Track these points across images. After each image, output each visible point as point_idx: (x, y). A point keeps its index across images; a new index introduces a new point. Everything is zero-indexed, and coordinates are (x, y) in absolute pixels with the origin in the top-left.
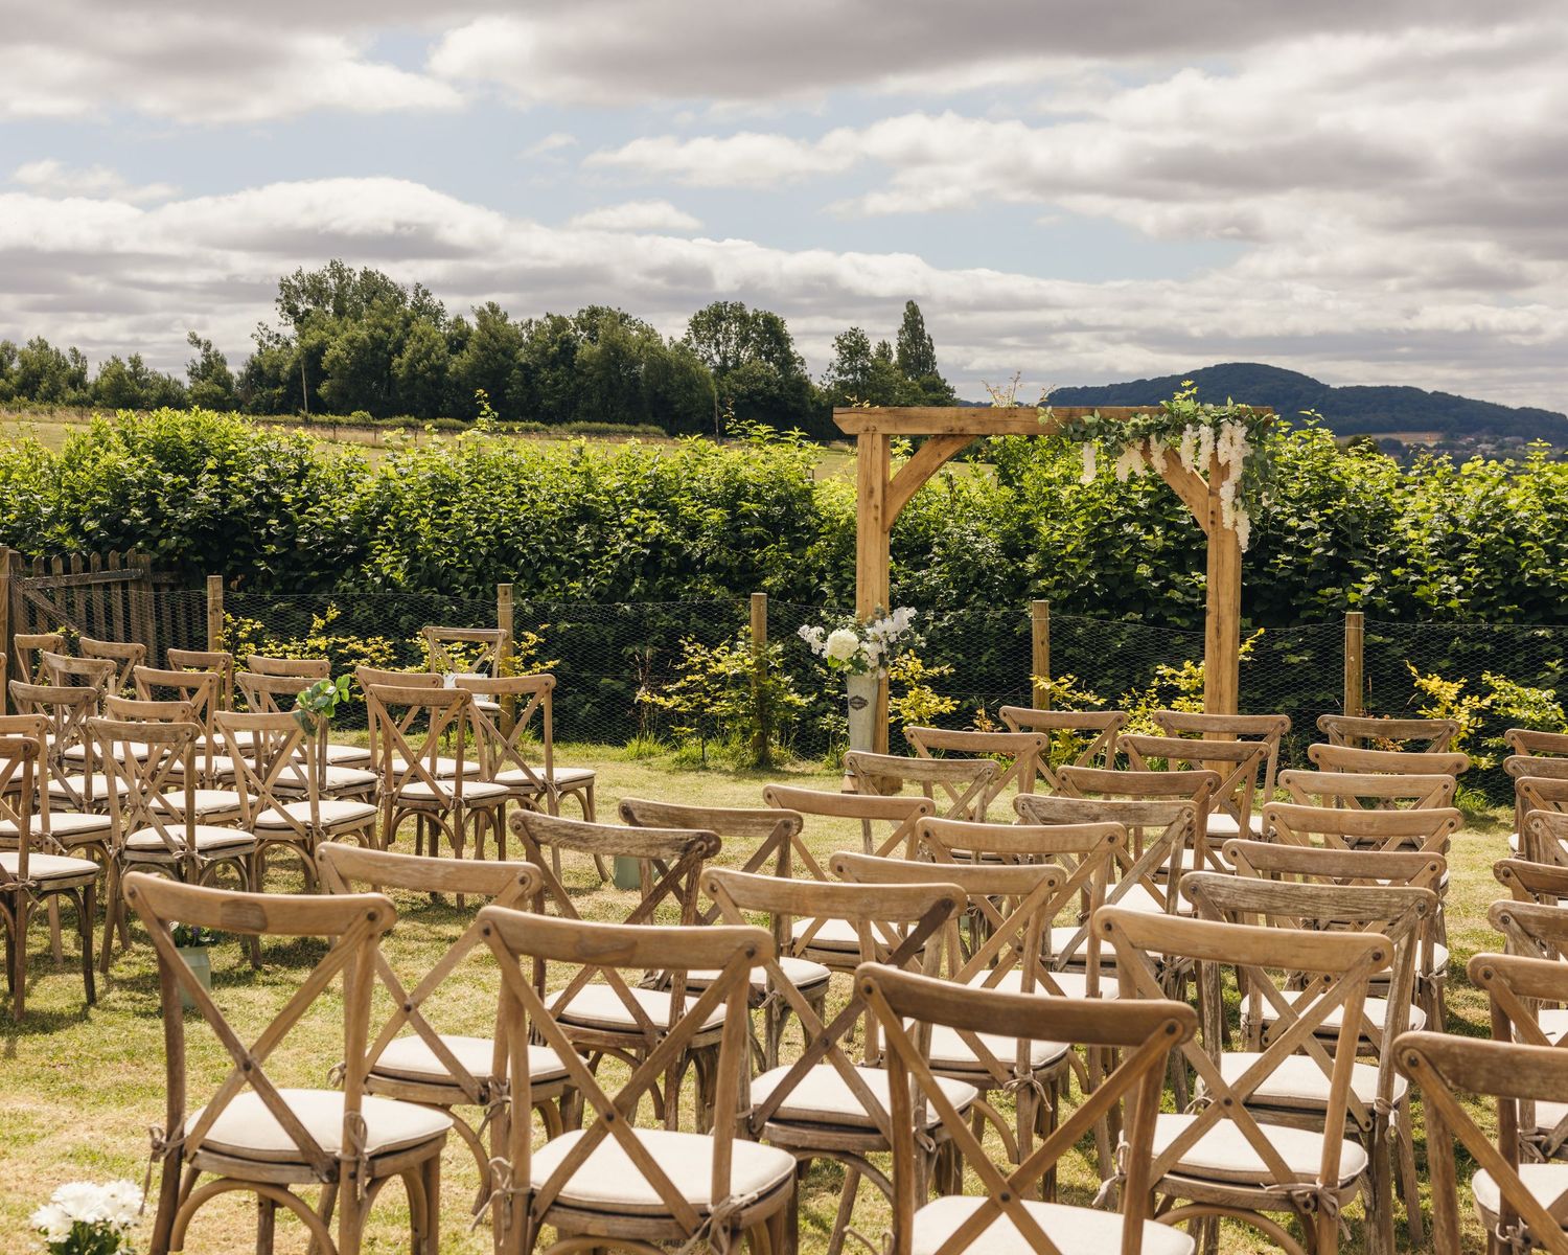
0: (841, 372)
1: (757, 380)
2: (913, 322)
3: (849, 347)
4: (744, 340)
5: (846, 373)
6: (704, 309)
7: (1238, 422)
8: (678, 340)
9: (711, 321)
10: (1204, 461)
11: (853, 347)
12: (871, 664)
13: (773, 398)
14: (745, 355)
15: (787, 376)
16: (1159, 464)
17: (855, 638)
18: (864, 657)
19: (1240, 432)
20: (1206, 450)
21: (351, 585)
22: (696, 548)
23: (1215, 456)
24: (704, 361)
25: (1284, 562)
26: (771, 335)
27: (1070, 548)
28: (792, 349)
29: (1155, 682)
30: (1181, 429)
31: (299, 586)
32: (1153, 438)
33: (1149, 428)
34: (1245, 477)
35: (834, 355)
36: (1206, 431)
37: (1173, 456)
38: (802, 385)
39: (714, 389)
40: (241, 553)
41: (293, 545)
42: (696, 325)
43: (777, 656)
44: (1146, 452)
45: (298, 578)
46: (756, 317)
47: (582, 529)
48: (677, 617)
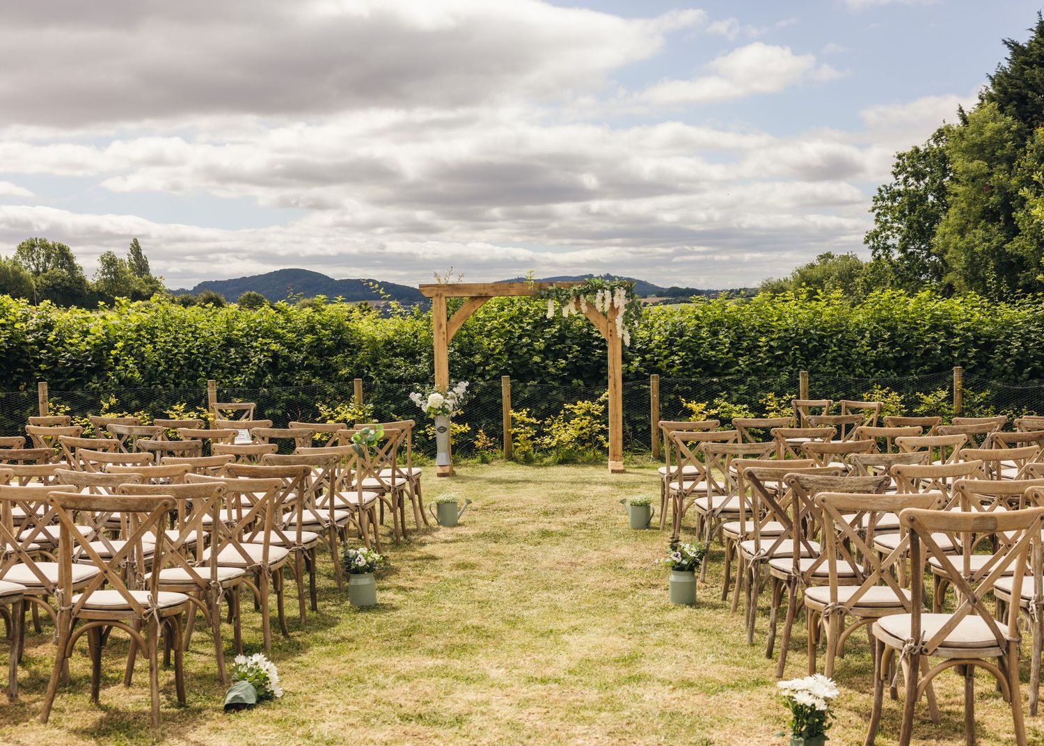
0: (104, 274)
1: (57, 278)
2: (136, 250)
3: (107, 261)
4: (48, 258)
5: (106, 274)
6: (24, 241)
7: (622, 288)
8: (11, 257)
9: (29, 248)
10: (607, 307)
11: (110, 262)
12: (450, 410)
13: (66, 288)
14: (49, 266)
15: (73, 276)
16: (584, 308)
17: (442, 397)
18: (446, 407)
19: (623, 293)
20: (608, 301)
21: (98, 385)
22: (297, 357)
23: (612, 304)
24: (26, 268)
25: (599, 353)
26: (64, 256)
27: (497, 351)
28: (75, 262)
29: (562, 412)
30: (596, 292)
31: (62, 387)
32: (582, 296)
33: (581, 291)
34: (626, 314)
35: (99, 265)
36: (608, 293)
37: (591, 306)
38: (81, 281)
39: (34, 283)
40: (22, 370)
41: (55, 363)
42: (20, 249)
43: (369, 410)
44: (578, 303)
45: (62, 382)
46: (54, 246)
47: (233, 350)
48: (291, 394)
